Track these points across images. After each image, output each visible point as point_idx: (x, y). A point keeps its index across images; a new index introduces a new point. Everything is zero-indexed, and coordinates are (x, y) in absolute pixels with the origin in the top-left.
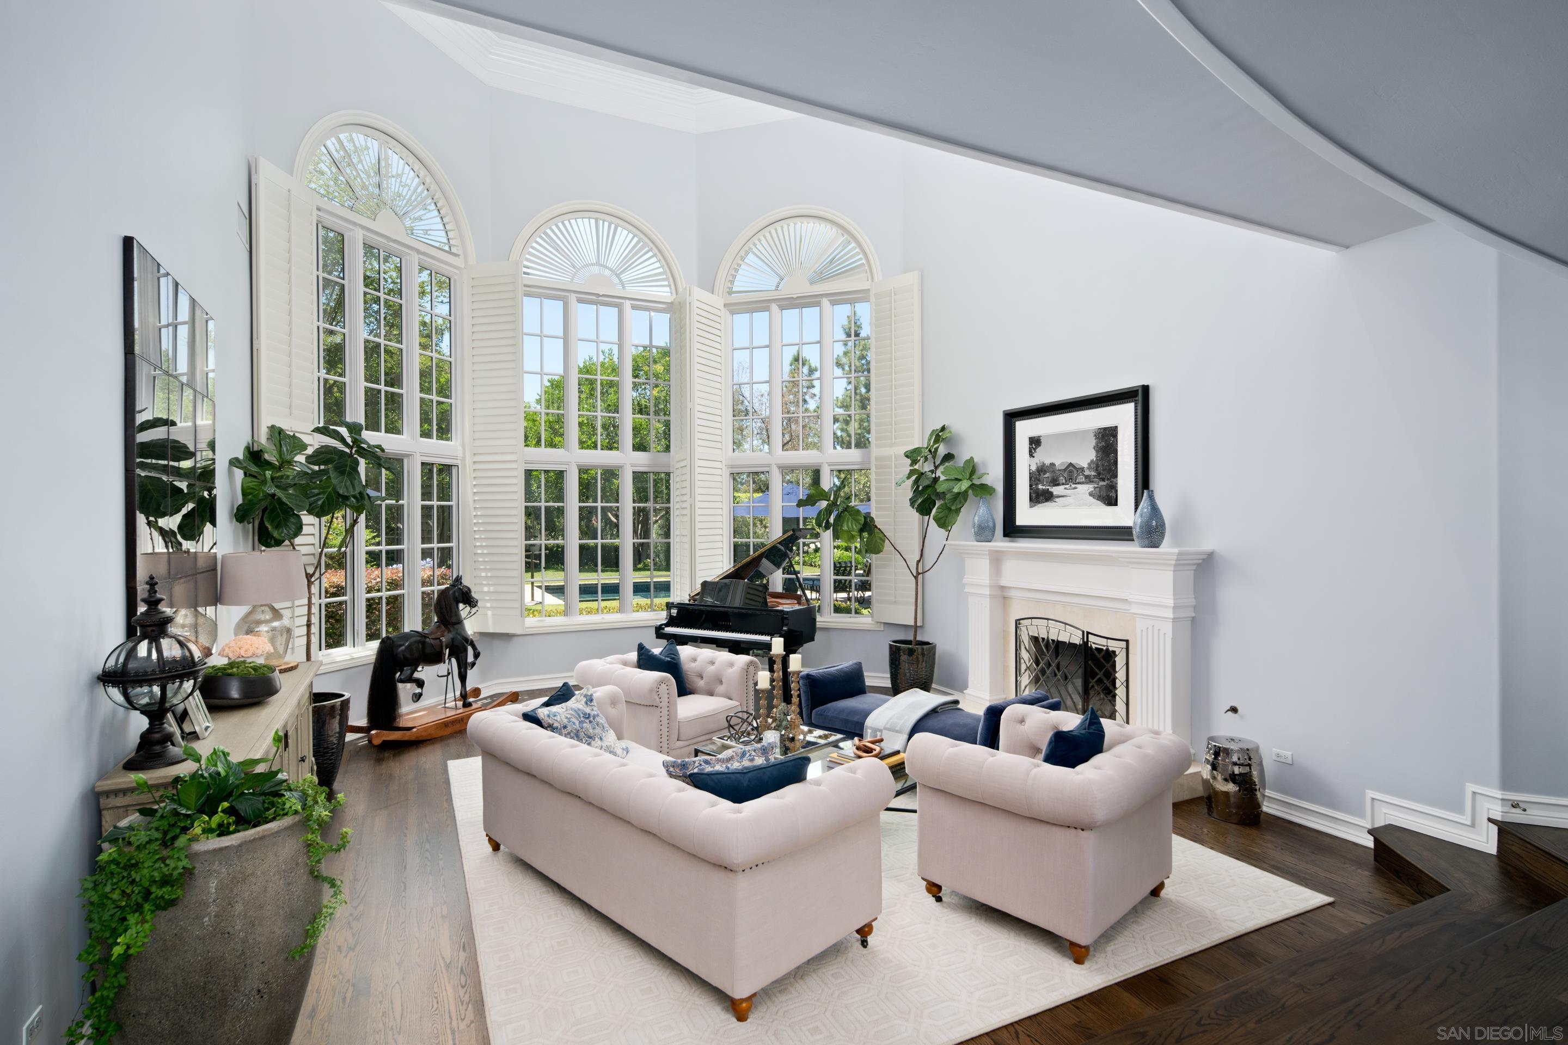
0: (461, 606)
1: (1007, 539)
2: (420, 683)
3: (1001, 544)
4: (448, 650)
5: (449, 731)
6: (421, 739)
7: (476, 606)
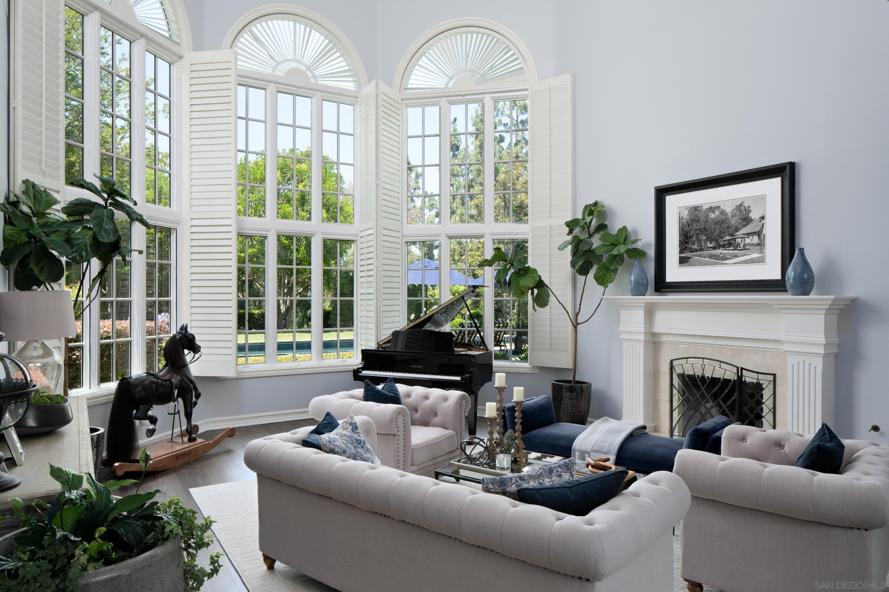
0: (186, 352)
1: (656, 293)
2: (153, 420)
3: (652, 298)
4: (176, 391)
5: (180, 462)
6: (157, 470)
7: (199, 351)
